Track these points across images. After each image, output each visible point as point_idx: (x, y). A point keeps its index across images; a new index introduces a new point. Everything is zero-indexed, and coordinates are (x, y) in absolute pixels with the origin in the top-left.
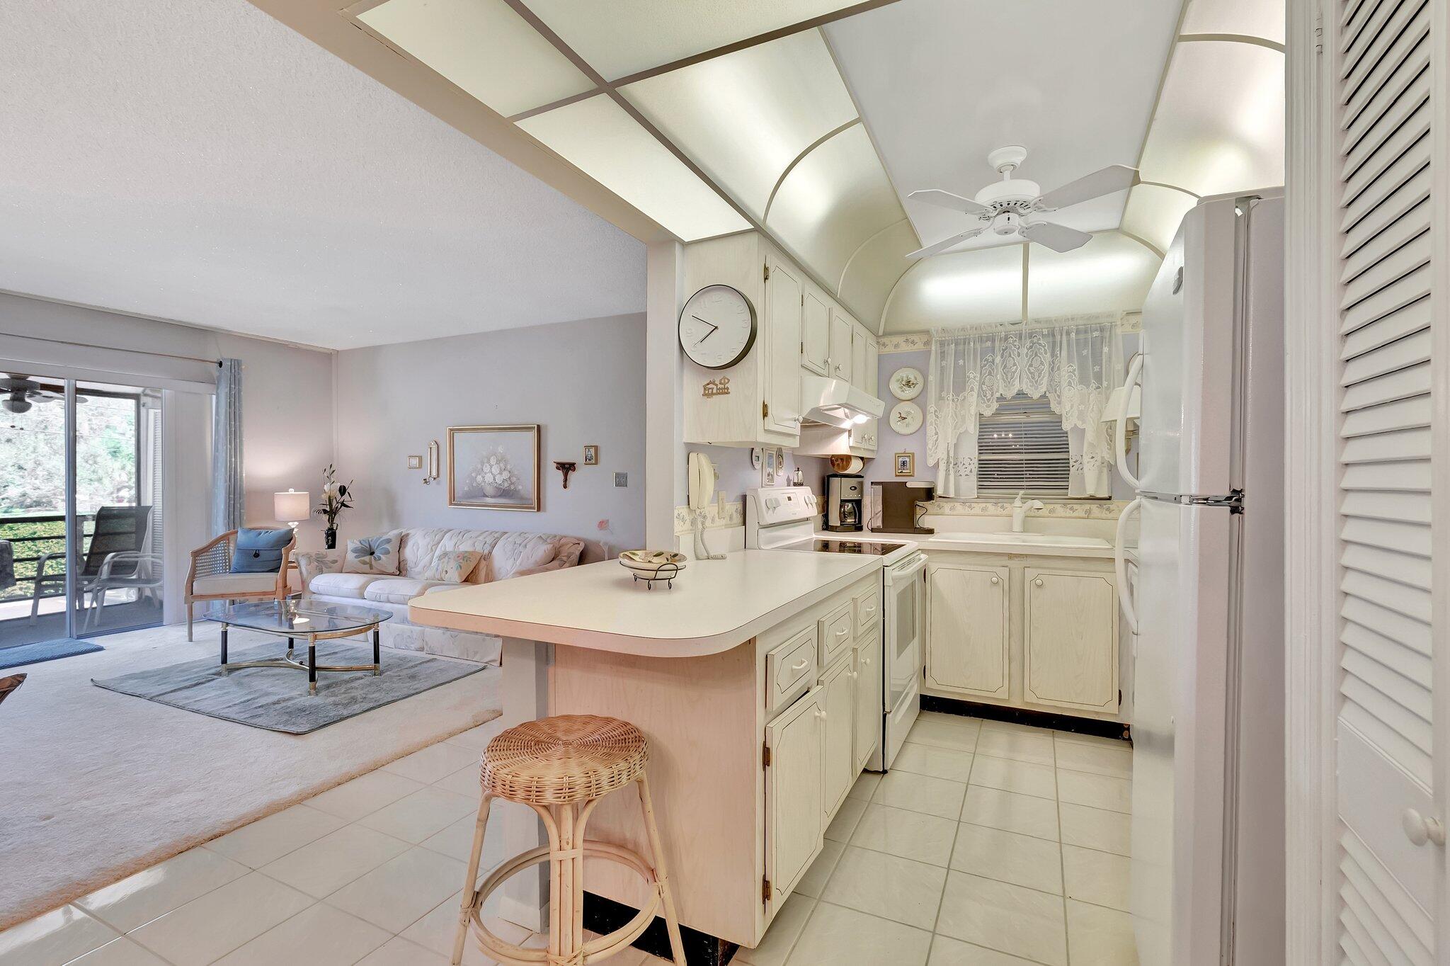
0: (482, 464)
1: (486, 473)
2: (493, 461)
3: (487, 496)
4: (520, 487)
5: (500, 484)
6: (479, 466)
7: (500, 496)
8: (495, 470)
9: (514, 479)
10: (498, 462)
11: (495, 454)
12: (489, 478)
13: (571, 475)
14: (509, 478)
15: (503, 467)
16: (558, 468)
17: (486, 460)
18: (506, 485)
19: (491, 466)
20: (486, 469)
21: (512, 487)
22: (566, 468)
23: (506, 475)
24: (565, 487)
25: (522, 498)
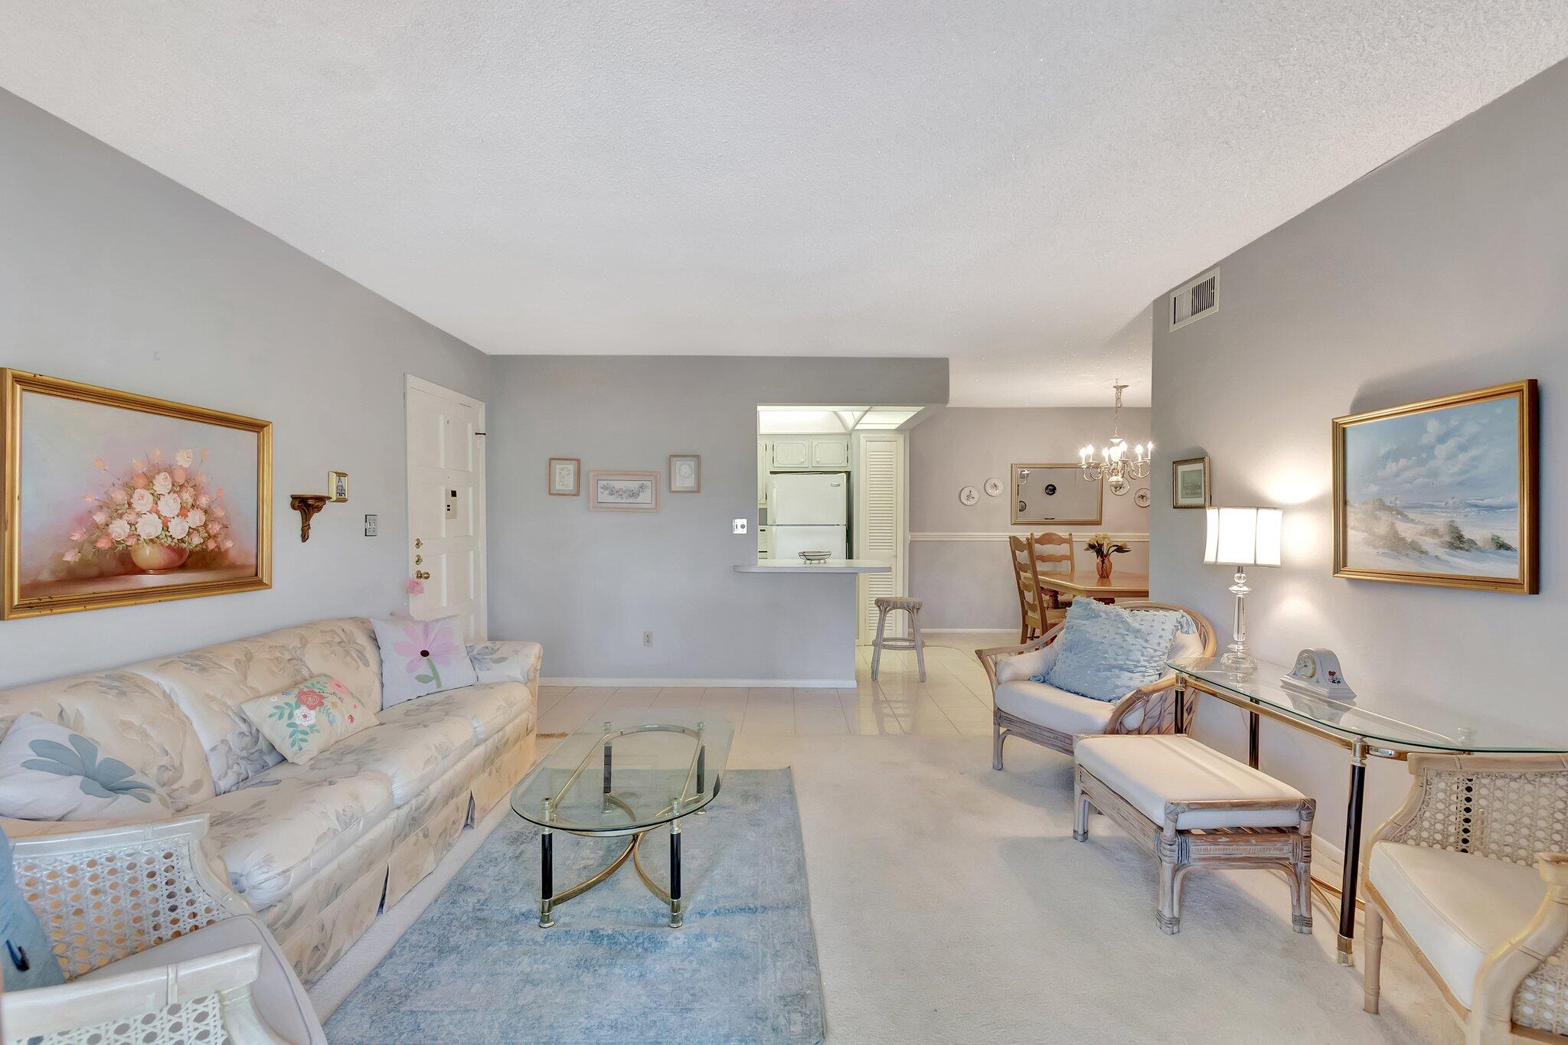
0: (130, 488)
1: (139, 515)
2: (162, 483)
3: (143, 572)
4: (229, 544)
5: (182, 540)
6: (120, 496)
7: (183, 567)
8: (169, 506)
9: (215, 528)
10: (177, 488)
11: (170, 470)
12: (149, 527)
13: (316, 519)
14: (205, 525)
15: (190, 501)
16: (293, 507)
17: (142, 481)
18: (197, 540)
19: (157, 497)
20: (142, 501)
21: (211, 545)
22: (306, 506)
23: (196, 518)
24: (305, 537)
25: (233, 566)
